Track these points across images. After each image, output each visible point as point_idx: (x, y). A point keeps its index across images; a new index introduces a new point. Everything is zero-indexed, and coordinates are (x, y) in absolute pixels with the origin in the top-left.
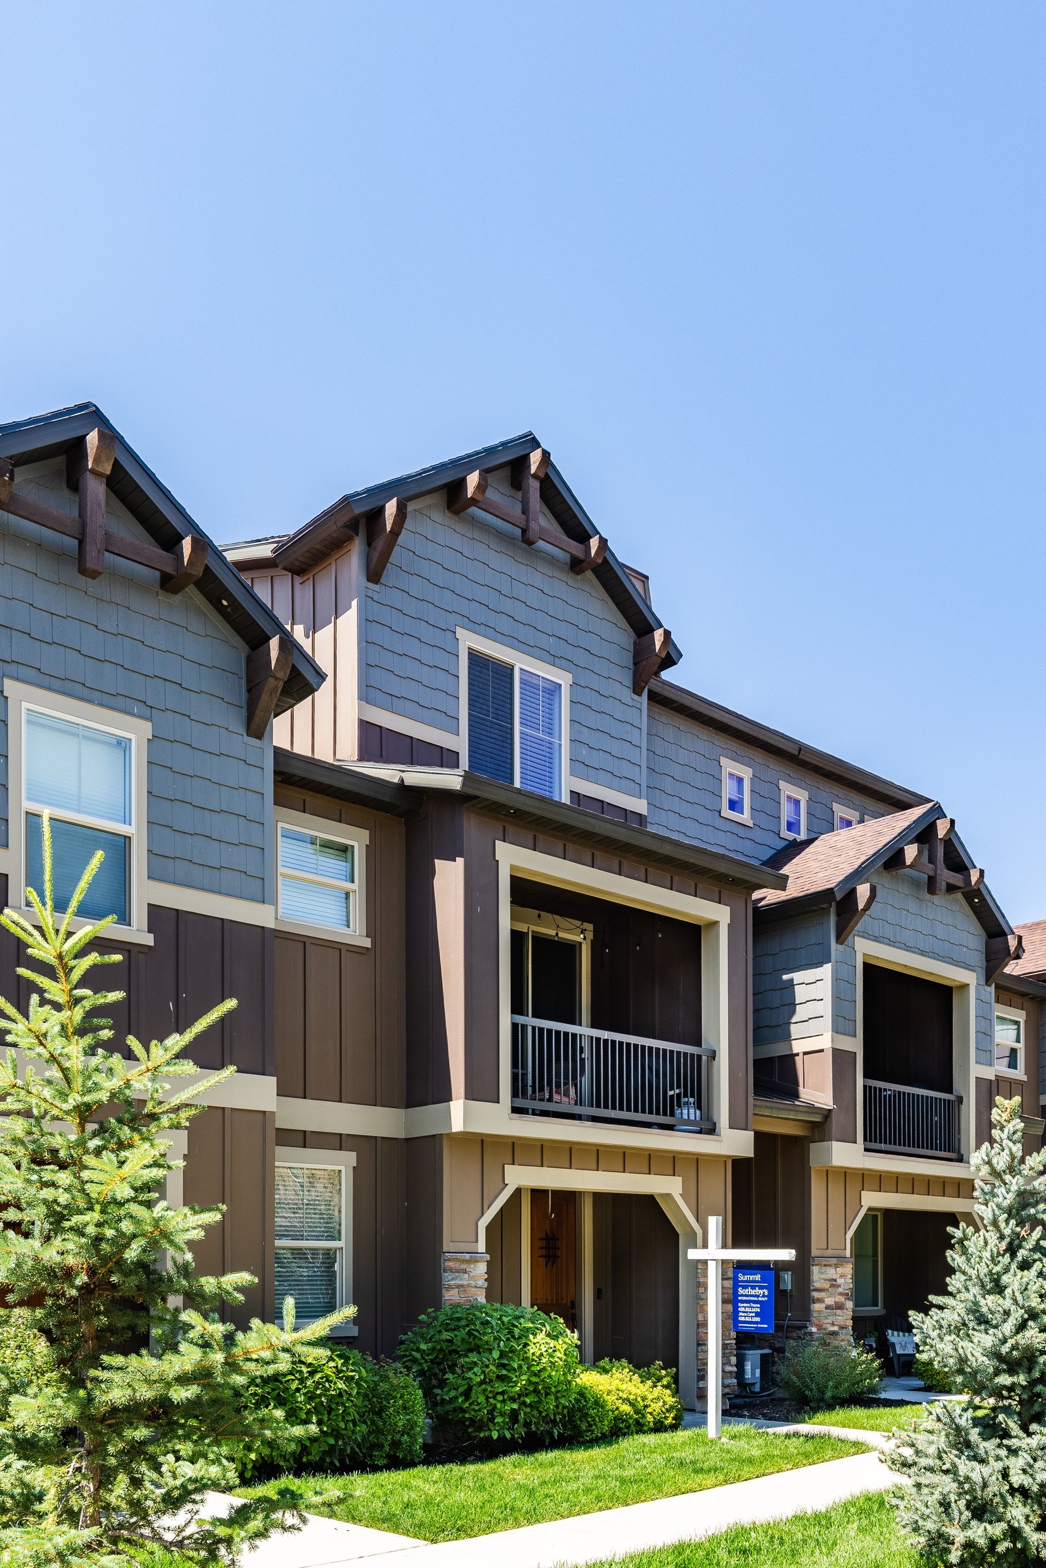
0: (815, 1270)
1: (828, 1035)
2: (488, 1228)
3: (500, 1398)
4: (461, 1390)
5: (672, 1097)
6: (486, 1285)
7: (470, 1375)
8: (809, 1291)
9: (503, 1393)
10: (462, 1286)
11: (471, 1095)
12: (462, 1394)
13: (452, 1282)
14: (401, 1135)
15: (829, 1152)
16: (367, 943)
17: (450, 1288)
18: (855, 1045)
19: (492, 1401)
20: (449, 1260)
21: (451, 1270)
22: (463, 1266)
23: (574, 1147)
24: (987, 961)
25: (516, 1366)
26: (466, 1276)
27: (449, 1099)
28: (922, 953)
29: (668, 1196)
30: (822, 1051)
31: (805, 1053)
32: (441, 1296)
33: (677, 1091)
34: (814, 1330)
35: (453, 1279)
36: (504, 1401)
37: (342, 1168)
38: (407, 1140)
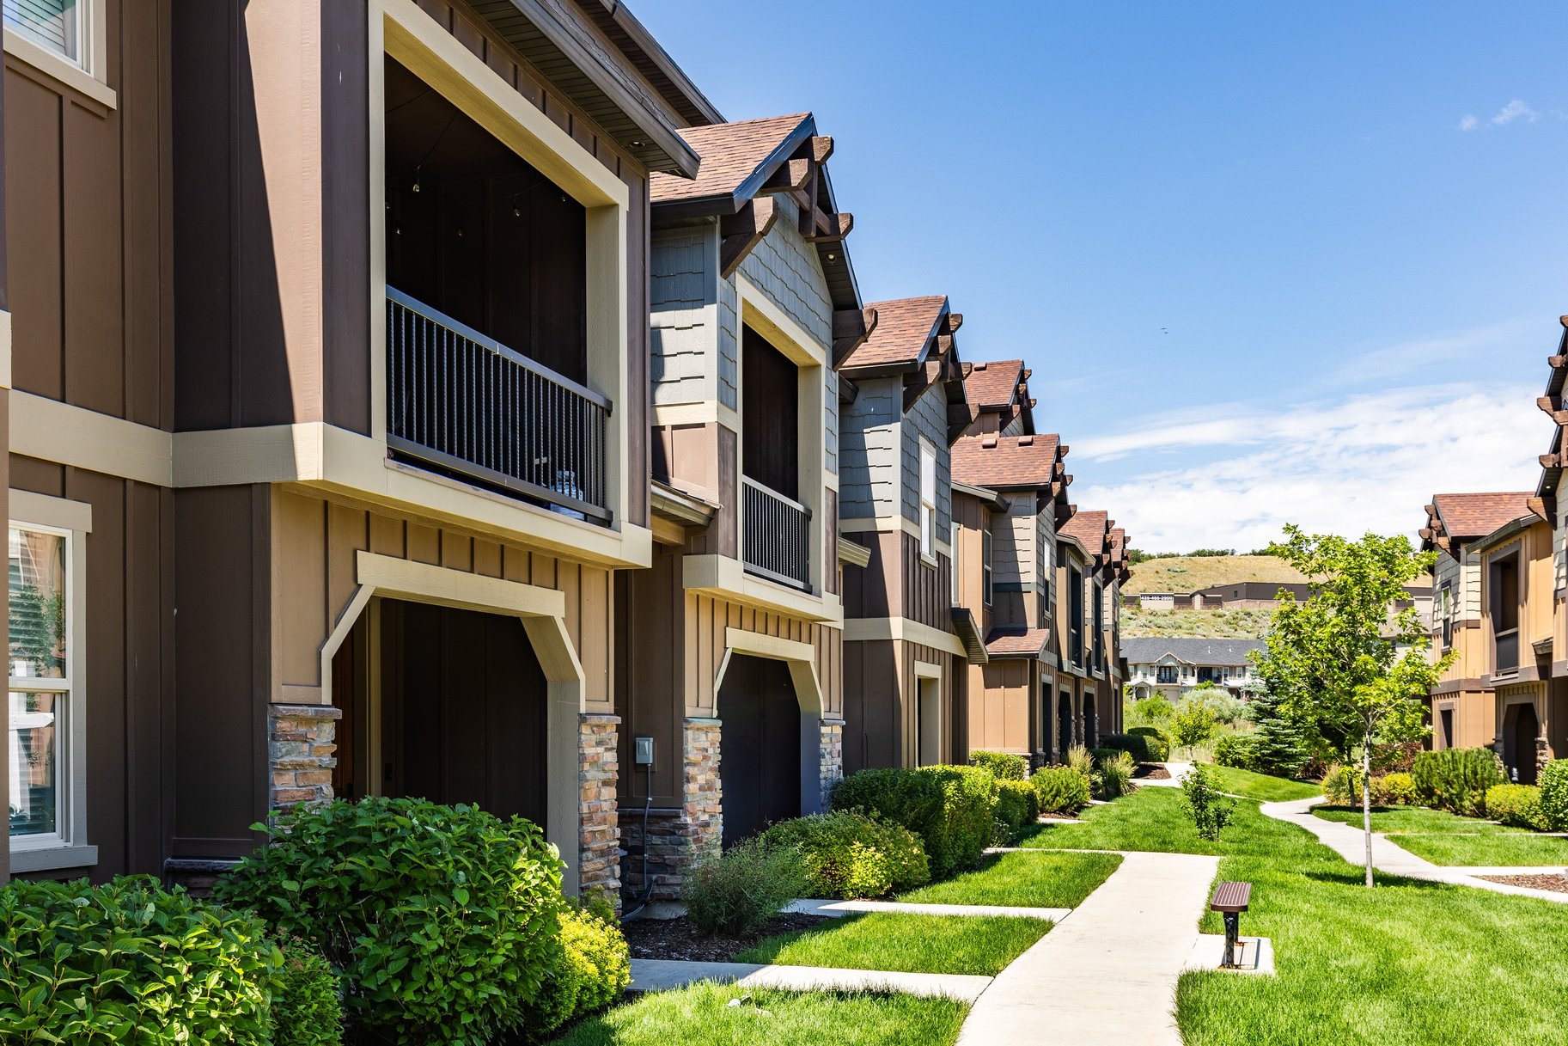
0: (689, 734)
1: (712, 404)
2: (336, 661)
3: (468, 977)
4: (395, 967)
5: (538, 466)
6: (334, 763)
7: (416, 938)
8: (682, 765)
9: (473, 970)
10: (302, 765)
11: (332, 416)
12: (397, 976)
13: (287, 759)
14: (167, 481)
15: (714, 570)
16: (109, 98)
17: (283, 769)
18: (736, 423)
19: (454, 984)
20: (284, 718)
21: (286, 737)
22: (302, 729)
23: (446, 531)
24: (834, 339)
25: (495, 916)
26: (306, 747)
27: (288, 418)
28: (787, 312)
29: (548, 621)
30: (702, 425)
31: (675, 427)
32: (266, 784)
33: (544, 460)
34: (689, 820)
35: (288, 753)
36: (472, 985)
37: (67, 534)
38: (176, 491)
